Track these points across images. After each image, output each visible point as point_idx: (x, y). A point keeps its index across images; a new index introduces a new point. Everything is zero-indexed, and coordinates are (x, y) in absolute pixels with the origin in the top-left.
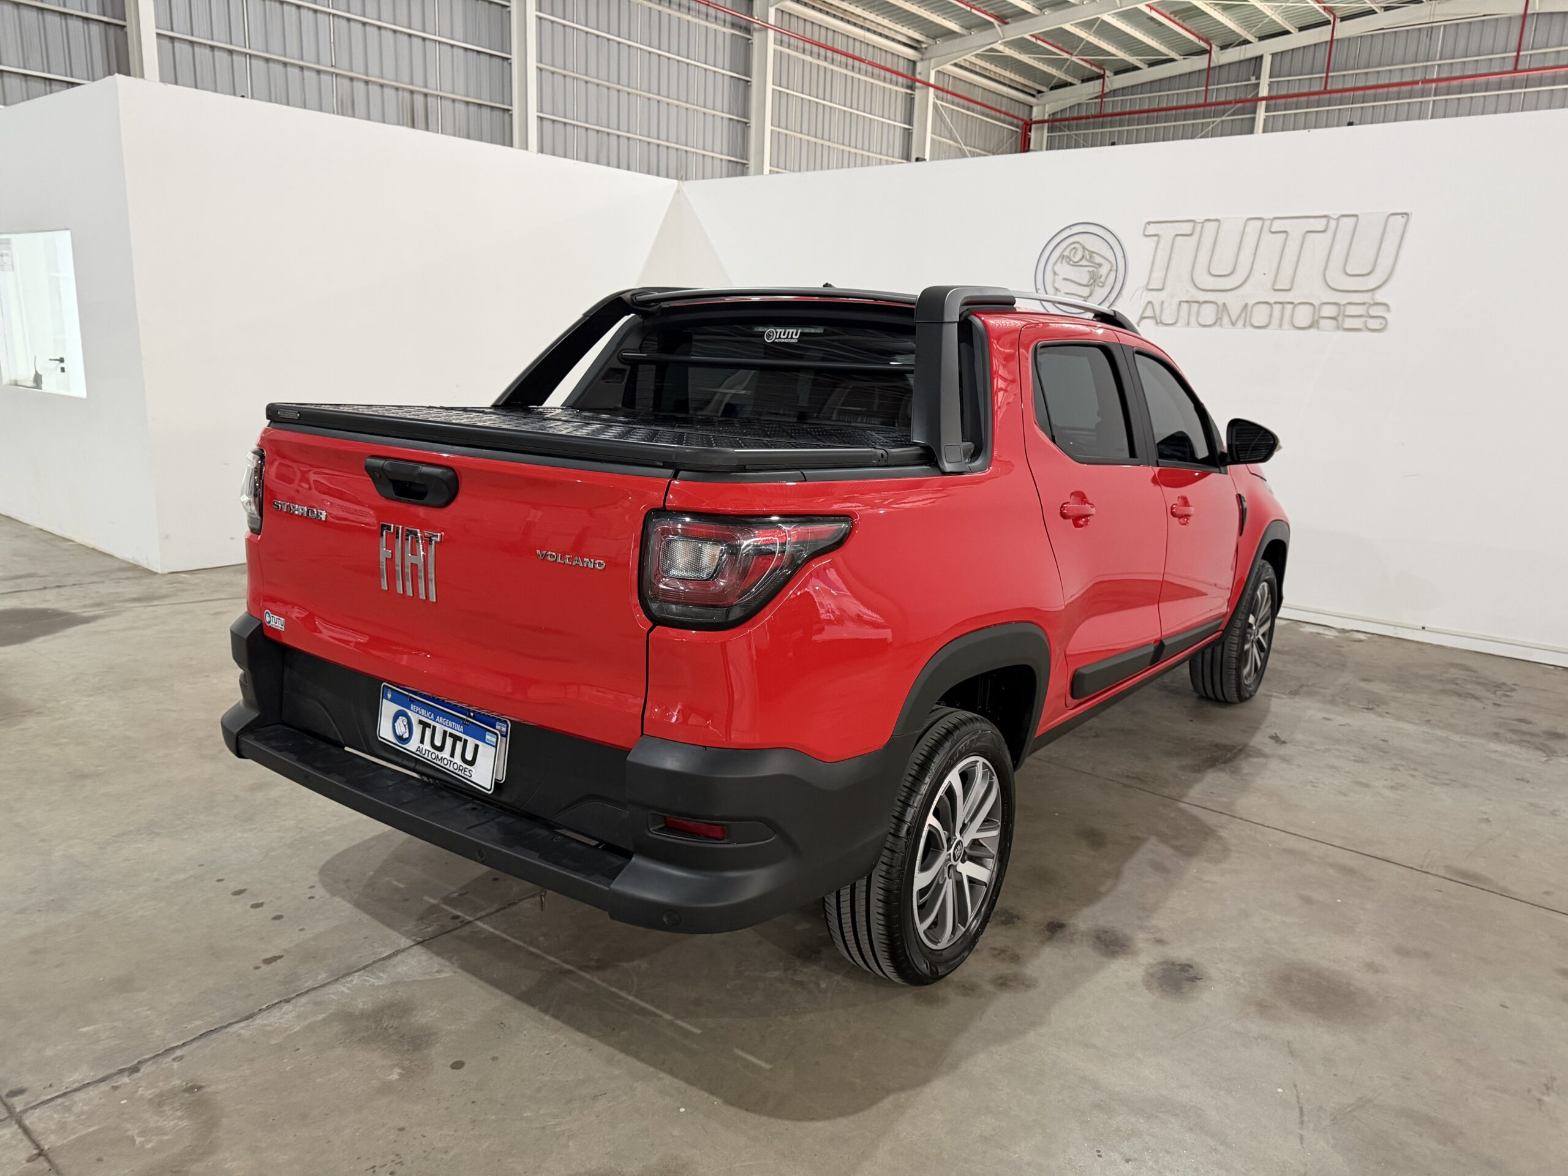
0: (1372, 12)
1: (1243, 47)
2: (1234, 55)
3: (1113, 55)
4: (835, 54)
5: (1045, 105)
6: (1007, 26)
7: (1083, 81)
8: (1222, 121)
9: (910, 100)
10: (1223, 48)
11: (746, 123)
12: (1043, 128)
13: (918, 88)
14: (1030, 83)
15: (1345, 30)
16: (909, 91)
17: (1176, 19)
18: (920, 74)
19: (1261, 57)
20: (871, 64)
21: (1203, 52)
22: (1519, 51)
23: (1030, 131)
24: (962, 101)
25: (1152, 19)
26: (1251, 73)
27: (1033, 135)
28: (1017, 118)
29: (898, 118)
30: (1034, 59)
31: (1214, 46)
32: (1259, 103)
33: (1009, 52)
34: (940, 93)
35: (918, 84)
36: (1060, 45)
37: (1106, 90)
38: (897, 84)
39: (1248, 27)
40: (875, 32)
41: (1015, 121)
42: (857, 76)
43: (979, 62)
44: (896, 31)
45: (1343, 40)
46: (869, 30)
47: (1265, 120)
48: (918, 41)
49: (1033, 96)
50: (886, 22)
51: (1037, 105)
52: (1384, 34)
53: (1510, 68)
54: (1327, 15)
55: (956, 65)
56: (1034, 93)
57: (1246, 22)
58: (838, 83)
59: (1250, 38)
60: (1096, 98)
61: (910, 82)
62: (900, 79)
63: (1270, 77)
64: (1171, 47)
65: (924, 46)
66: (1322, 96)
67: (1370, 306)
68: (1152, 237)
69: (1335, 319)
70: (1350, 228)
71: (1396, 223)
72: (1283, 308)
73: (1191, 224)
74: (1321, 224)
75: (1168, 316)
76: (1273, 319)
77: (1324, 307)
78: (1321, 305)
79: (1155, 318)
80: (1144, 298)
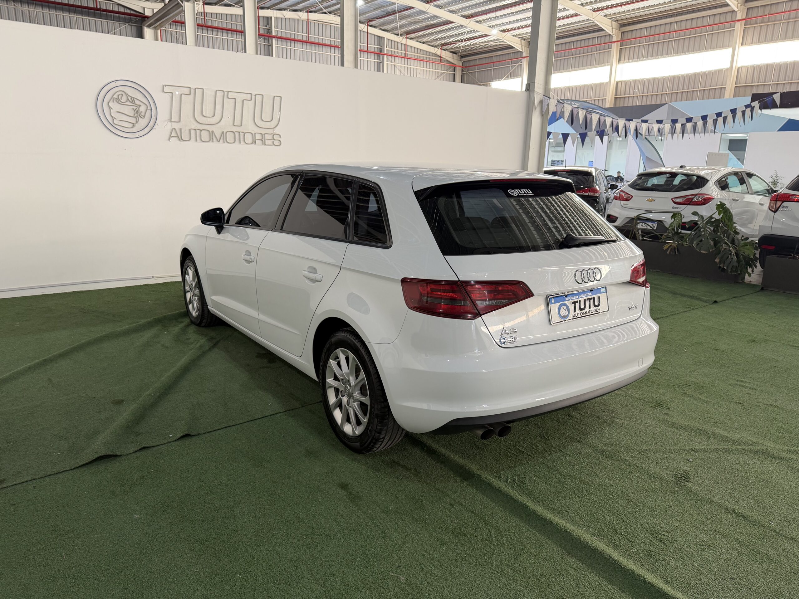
67: (274, 135)
68: (168, 94)
69: (261, 140)
70: (261, 100)
71: (277, 100)
72: (240, 134)
73: (189, 89)
74: (249, 97)
75: (185, 136)
76: (236, 140)
77: (256, 134)
78: (255, 134)
79: (178, 137)
80: (169, 126)
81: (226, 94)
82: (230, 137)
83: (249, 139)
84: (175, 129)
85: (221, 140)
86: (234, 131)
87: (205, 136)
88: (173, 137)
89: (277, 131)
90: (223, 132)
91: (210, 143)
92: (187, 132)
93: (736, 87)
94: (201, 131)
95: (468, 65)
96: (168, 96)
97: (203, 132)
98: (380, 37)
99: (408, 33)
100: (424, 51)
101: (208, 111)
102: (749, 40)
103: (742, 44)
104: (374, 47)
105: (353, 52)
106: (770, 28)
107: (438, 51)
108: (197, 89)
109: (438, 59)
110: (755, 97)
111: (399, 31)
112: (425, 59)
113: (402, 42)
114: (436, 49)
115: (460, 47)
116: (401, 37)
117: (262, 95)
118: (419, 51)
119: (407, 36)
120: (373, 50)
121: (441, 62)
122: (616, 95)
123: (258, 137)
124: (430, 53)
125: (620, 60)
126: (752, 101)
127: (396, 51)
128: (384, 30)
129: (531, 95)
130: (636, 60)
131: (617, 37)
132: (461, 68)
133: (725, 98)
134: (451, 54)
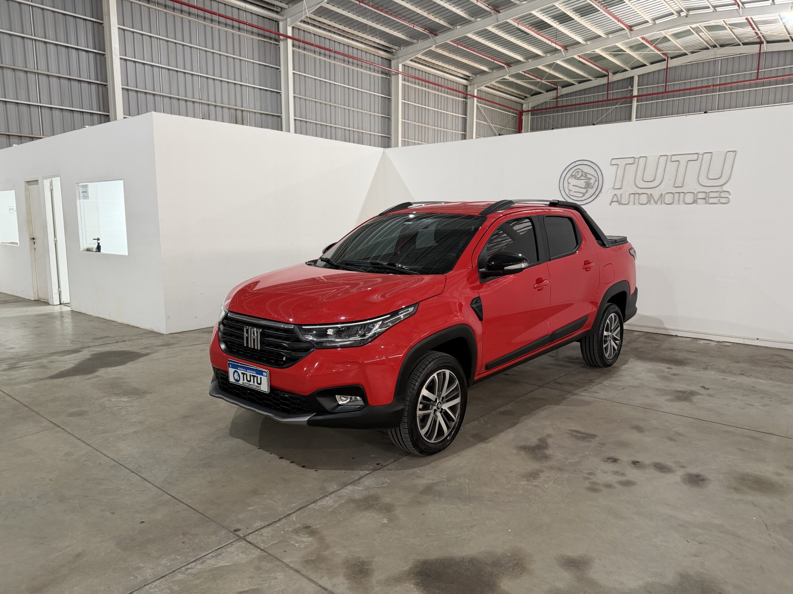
0: (686, 54)
1: (624, 73)
2: (619, 76)
3: (561, 79)
4: (430, 84)
5: (529, 103)
6: (511, 68)
7: (547, 91)
8: (616, 108)
9: (465, 104)
10: (614, 73)
11: (390, 118)
12: (528, 114)
13: (470, 98)
14: (521, 94)
15: (673, 63)
16: (464, 100)
17: (591, 61)
18: (469, 91)
19: (633, 77)
20: (446, 88)
21: (604, 76)
22: (758, 70)
23: (522, 116)
24: (489, 103)
25: (580, 62)
26: (629, 84)
27: (524, 117)
28: (516, 110)
29: (460, 112)
30: (523, 82)
31: (610, 73)
32: (633, 98)
33: (511, 79)
34: (479, 100)
35: (469, 96)
36: (536, 75)
37: (559, 95)
38: (459, 97)
39: (626, 63)
40: (448, 73)
41: (515, 111)
42: (440, 94)
43: (497, 85)
44: (458, 72)
45: (672, 68)
46: (445, 72)
47: (637, 107)
48: (468, 76)
49: (523, 99)
50: (453, 68)
51: (525, 103)
52: (692, 64)
53: (754, 77)
54: (664, 57)
55: (486, 87)
56: (523, 98)
57: (625, 61)
58: (432, 97)
59: (627, 68)
60: (554, 99)
61: (465, 96)
62: (460, 94)
63: (638, 86)
64: (590, 74)
65: (471, 78)
66: (664, 94)
96: (614, 168)
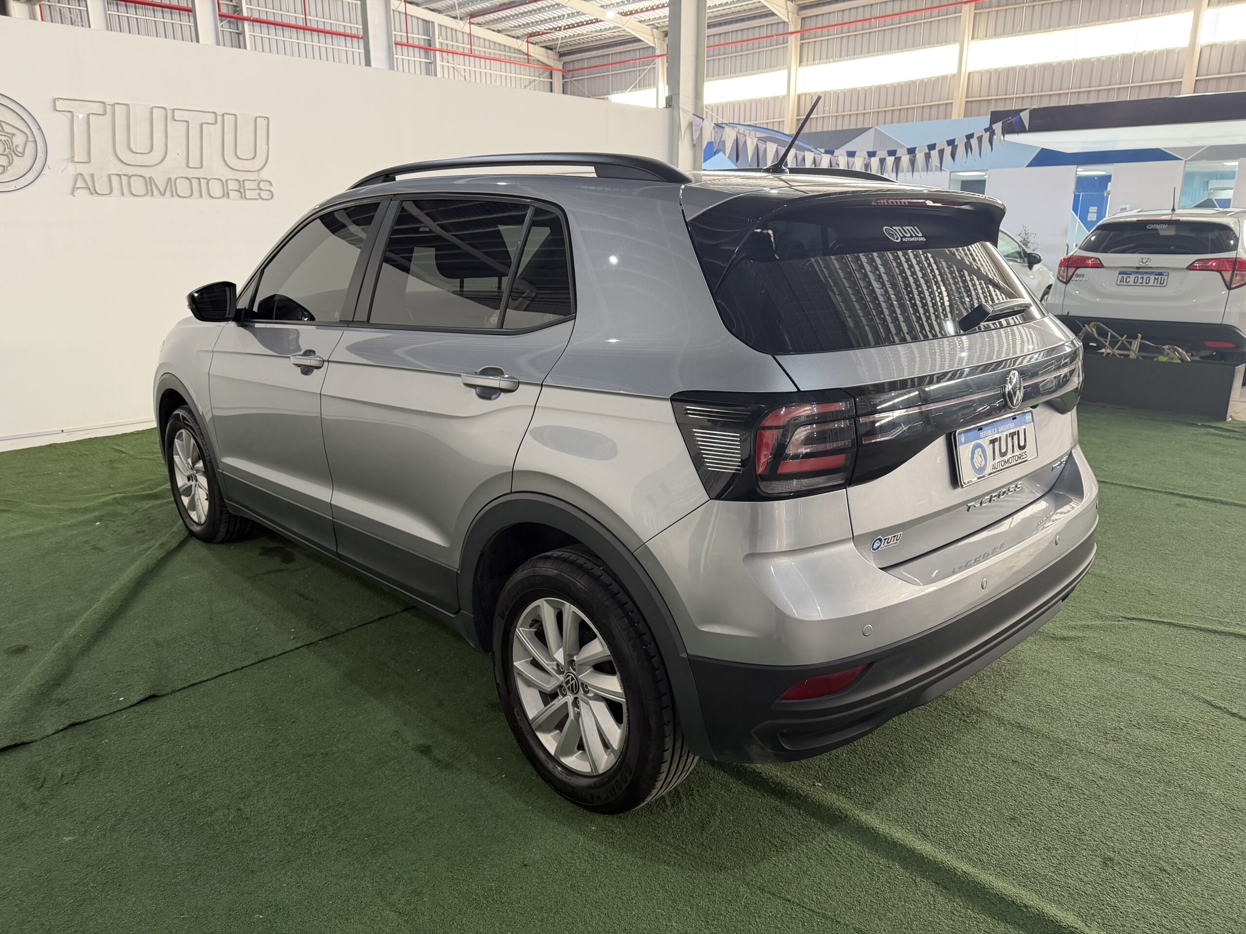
67: (259, 182)
68: (64, 113)
69: (239, 191)
70: (233, 123)
71: (261, 123)
72: (200, 182)
73: (101, 104)
74: (210, 118)
75: (101, 186)
76: (194, 191)
77: (229, 182)
78: (227, 180)
79: (89, 189)
80: (72, 170)
81: (169, 112)
82: (182, 187)
83: (216, 189)
84: (81, 174)
85: (168, 193)
86: (190, 177)
87: (138, 185)
88: (78, 188)
89: (265, 174)
90: (170, 179)
91: (148, 198)
92: (106, 179)
93: (967, 102)
94: (130, 177)
95: (571, 68)
96: (64, 118)
97: (132, 179)
98: (426, 21)
99: (472, 15)
100: (499, 44)
101: (139, 141)
102: (982, 30)
103: (973, 38)
104: (418, 37)
105: (385, 45)
106: (1010, 13)
107: (522, 45)
108: (116, 105)
109: (525, 59)
110: (996, 117)
111: (458, 12)
112: (503, 57)
113: (463, 30)
114: (519, 42)
115: (557, 38)
116: (461, 22)
117: (235, 115)
118: (492, 45)
119: (472, 20)
120: (416, 43)
121: (528, 62)
122: (798, 115)
123: (232, 185)
124: (510, 47)
125: (801, 61)
126: (993, 121)
127: (455, 44)
128: (433, 10)
129: (676, 114)
130: (825, 61)
131: (796, 26)
132: (561, 73)
133: (953, 118)
134: (544, 49)
